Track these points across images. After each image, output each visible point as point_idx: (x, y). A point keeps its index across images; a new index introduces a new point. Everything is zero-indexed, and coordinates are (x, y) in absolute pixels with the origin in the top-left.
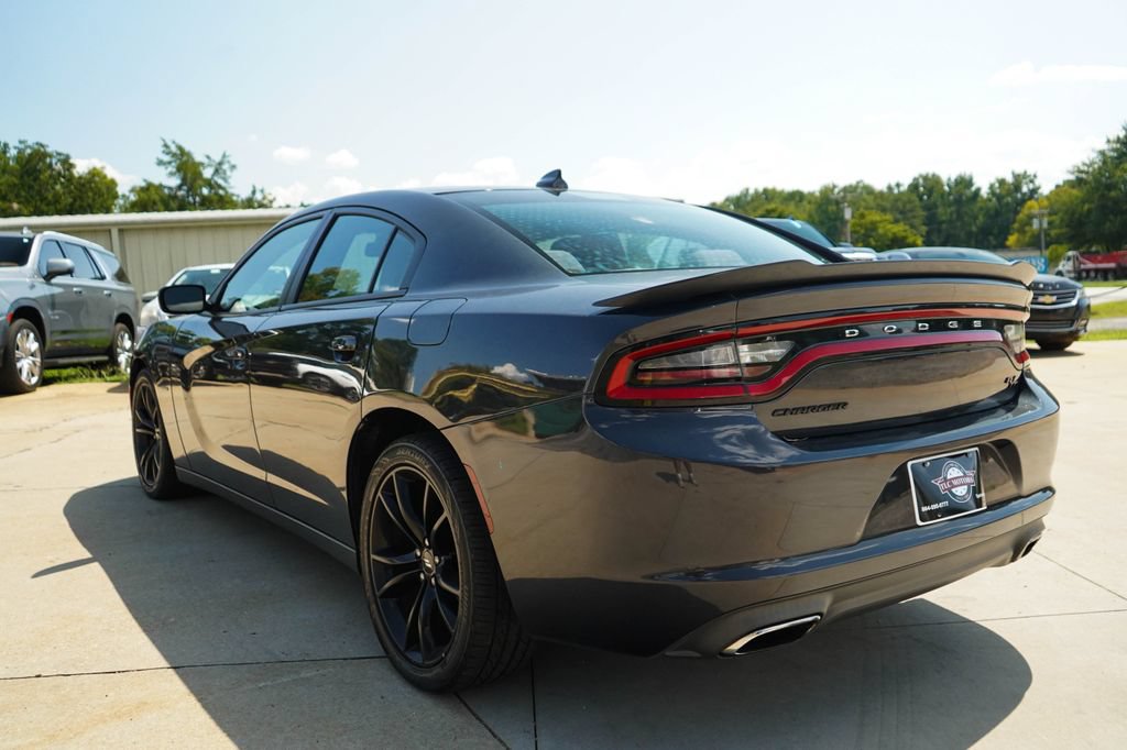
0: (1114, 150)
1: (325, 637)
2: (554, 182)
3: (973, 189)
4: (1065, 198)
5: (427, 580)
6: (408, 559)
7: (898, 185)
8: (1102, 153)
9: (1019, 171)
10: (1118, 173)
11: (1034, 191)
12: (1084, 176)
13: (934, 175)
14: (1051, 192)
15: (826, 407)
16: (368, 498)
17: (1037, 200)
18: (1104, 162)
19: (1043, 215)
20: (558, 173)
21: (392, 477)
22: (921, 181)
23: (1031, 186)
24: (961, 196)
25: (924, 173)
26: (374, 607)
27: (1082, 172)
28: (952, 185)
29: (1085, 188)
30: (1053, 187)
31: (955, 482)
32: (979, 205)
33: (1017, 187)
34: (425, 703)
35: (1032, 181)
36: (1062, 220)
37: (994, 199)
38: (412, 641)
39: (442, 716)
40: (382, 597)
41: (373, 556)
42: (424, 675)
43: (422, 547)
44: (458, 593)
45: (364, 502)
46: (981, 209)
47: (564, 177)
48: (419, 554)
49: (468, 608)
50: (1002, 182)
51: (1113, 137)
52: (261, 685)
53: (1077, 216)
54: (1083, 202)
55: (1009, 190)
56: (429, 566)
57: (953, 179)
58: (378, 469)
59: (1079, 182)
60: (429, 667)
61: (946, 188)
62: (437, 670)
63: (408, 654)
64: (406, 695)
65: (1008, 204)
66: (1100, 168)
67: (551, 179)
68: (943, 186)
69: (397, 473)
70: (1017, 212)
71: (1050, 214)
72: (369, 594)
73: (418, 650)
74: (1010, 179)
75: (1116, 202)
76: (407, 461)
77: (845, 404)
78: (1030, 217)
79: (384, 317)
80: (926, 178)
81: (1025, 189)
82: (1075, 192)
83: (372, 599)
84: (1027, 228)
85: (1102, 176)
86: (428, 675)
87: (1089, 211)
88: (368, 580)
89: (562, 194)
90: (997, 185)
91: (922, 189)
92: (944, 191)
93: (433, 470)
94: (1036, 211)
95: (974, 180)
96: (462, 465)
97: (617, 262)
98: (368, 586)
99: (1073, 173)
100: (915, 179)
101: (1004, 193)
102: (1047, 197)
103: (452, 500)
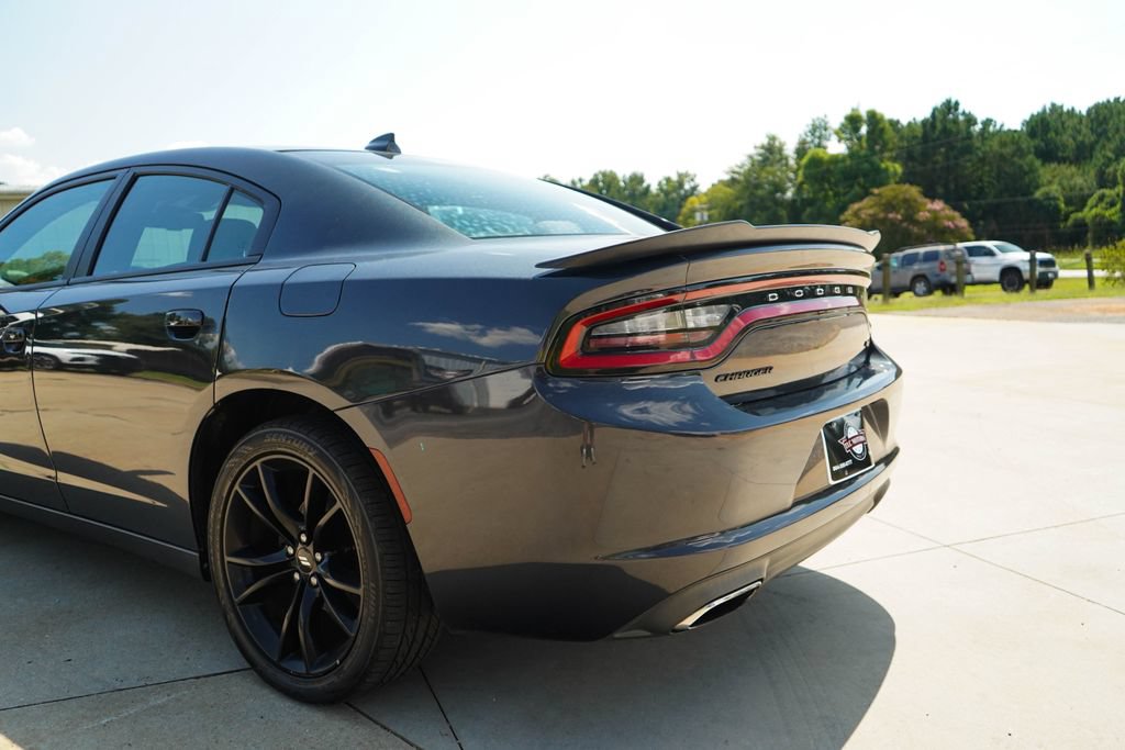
0: (760, 155)
1: (161, 655)
2: (385, 145)
3: (645, 185)
4: (721, 195)
5: (305, 581)
6: (276, 558)
7: (581, 180)
8: (751, 157)
9: (683, 171)
10: (764, 174)
11: (694, 189)
12: (736, 176)
13: (611, 172)
14: (709, 190)
15: (757, 372)
16: (221, 494)
17: (697, 196)
18: (753, 165)
19: (702, 209)
20: (390, 137)
21: (256, 467)
22: (600, 177)
23: (692, 184)
24: (634, 190)
25: (603, 170)
26: (231, 616)
27: (734, 172)
28: (627, 181)
29: (738, 187)
30: (709, 186)
31: (854, 441)
32: (650, 199)
33: (681, 185)
34: (316, 717)
35: (692, 180)
36: (720, 214)
37: (662, 195)
38: (291, 647)
39: (342, 730)
40: (241, 603)
41: (227, 559)
42: (310, 686)
43: (294, 543)
44: (360, 592)
45: (214, 499)
46: (652, 203)
47: (397, 141)
48: (291, 551)
49: (377, 608)
50: (668, 180)
51: (759, 144)
52: (103, 722)
53: (731, 210)
54: (737, 199)
55: (674, 187)
56: (308, 564)
57: (628, 176)
58: (235, 460)
59: (733, 181)
60: (317, 676)
61: (622, 184)
62: (332, 679)
63: (284, 665)
64: (288, 711)
65: (673, 200)
66: (749, 170)
67: (384, 143)
68: (618, 181)
69: (263, 463)
70: (681, 207)
71: (709, 209)
72: (225, 601)
73: (299, 656)
74: (675, 178)
75: (762, 199)
76: (279, 449)
77: (771, 368)
78: (693, 211)
79: (240, 288)
80: (604, 174)
81: (687, 186)
82: (729, 190)
83: (229, 606)
84: (690, 221)
85: (750, 176)
86: (318, 686)
87: (741, 207)
88: (223, 585)
89: (395, 157)
90: (664, 182)
91: (601, 184)
92: (620, 188)
93: (320, 455)
94: (697, 206)
95: (645, 177)
96: (367, 449)
97: (506, 227)
98: (222, 593)
99: (727, 173)
100: (596, 175)
101: (670, 189)
102: (706, 194)
103: (350, 488)
